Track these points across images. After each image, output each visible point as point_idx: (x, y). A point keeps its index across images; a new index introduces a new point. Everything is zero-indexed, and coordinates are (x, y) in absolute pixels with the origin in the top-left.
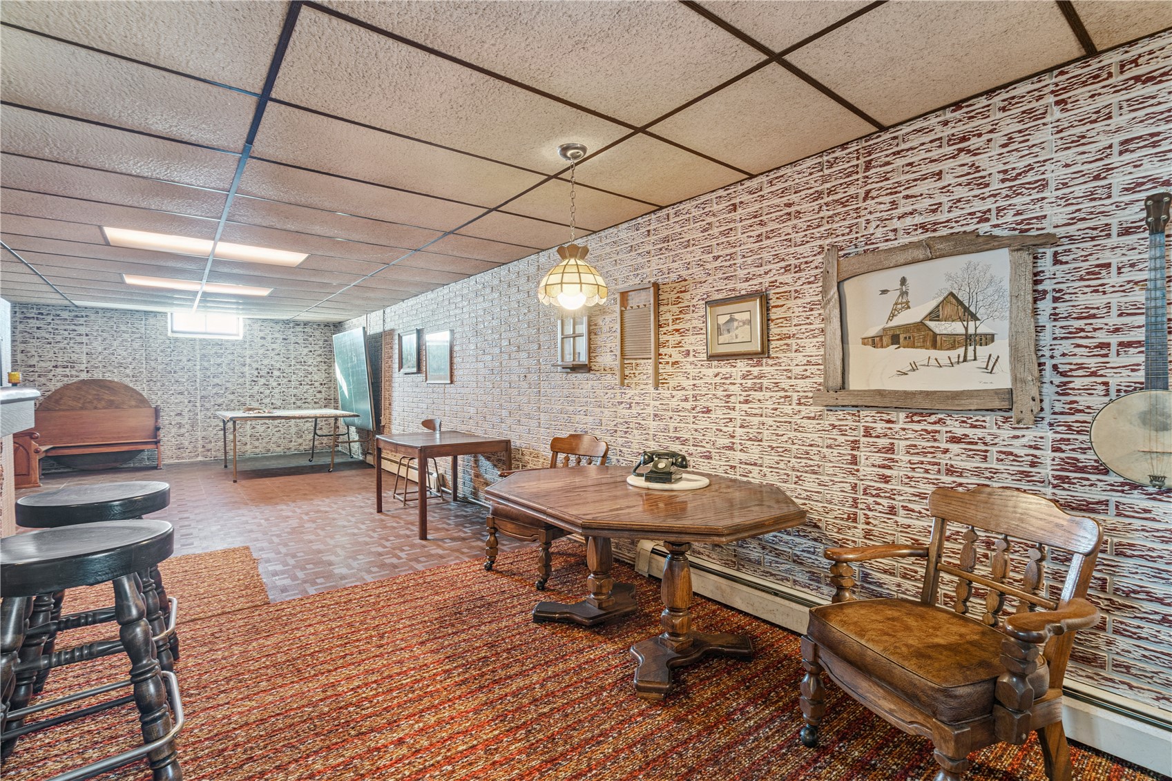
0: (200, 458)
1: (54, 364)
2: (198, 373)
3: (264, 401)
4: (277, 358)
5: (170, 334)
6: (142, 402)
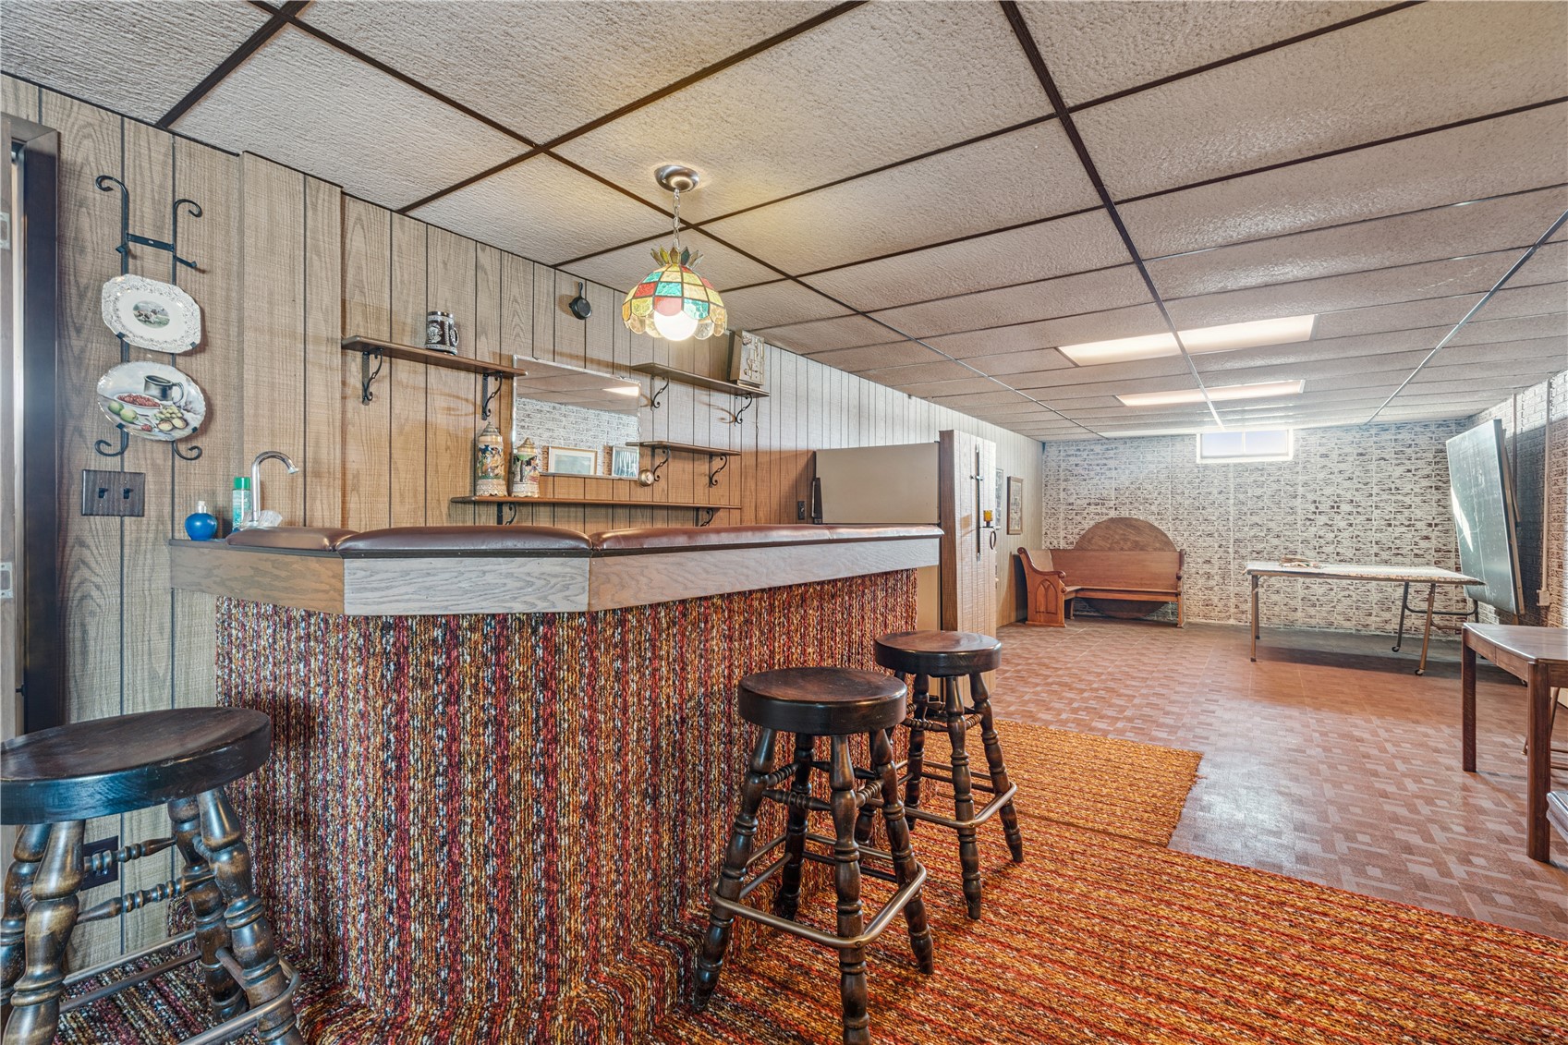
0: (1232, 622)
1: (1088, 501)
2: (1232, 510)
3: (1324, 549)
4: (1347, 484)
5: (1198, 461)
6: (1167, 544)
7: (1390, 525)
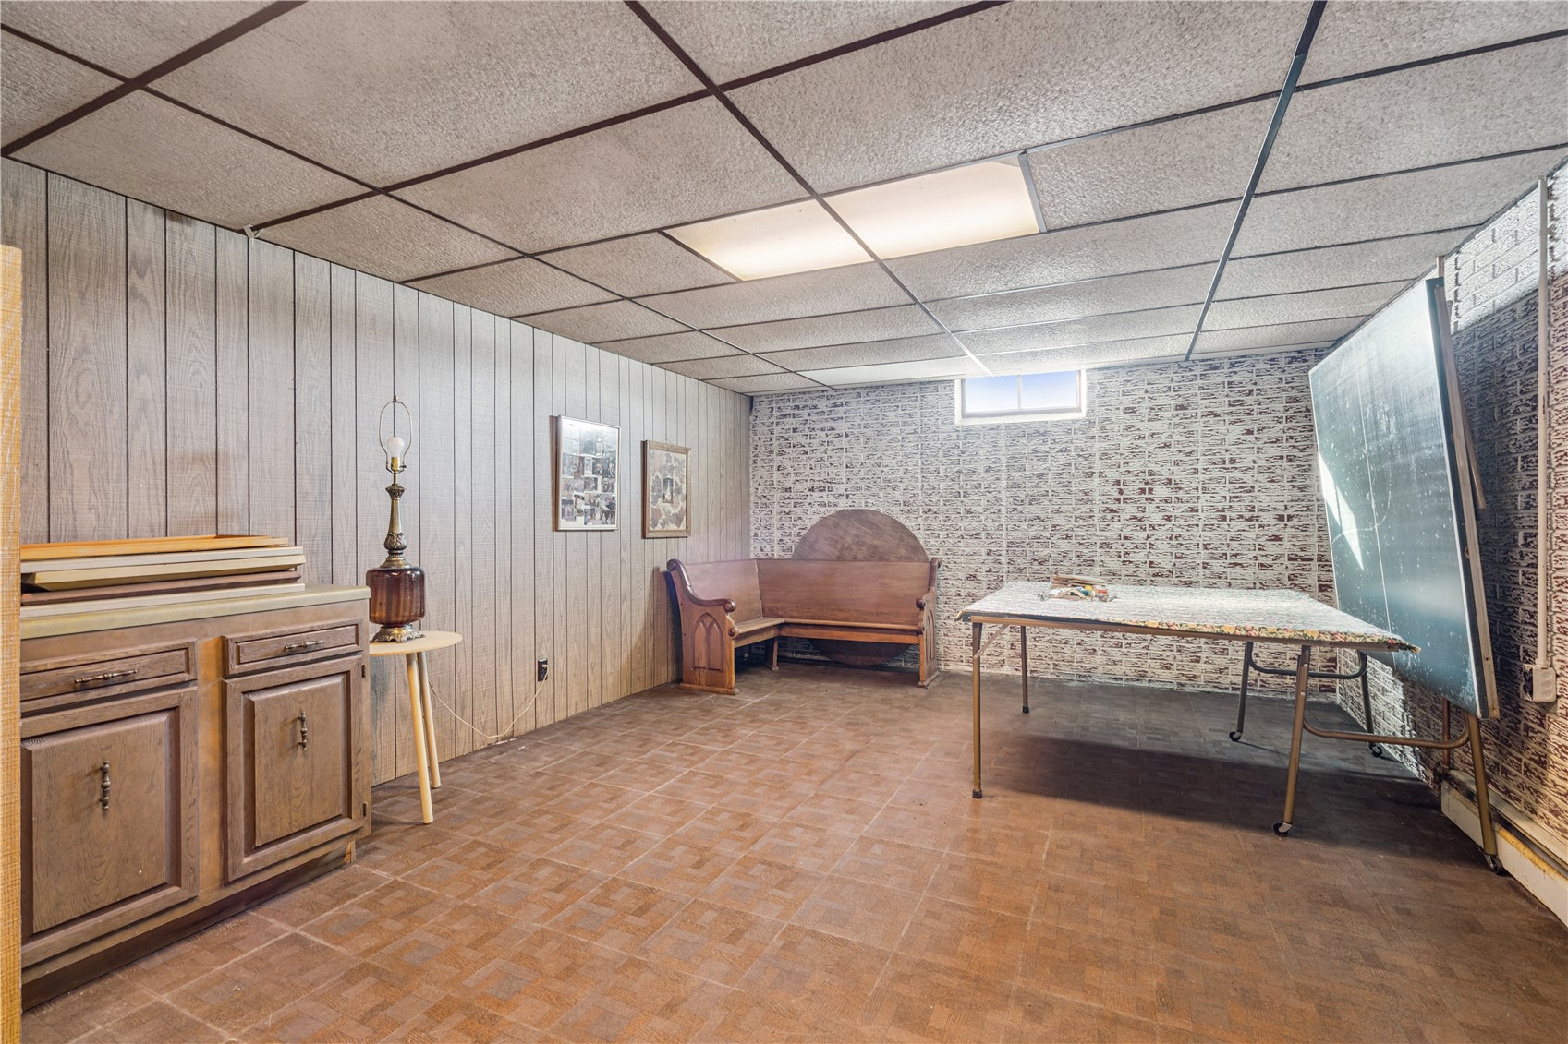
1: (810, 485)
2: (1004, 495)
3: (1132, 557)
6: (916, 549)
7: (1224, 518)
